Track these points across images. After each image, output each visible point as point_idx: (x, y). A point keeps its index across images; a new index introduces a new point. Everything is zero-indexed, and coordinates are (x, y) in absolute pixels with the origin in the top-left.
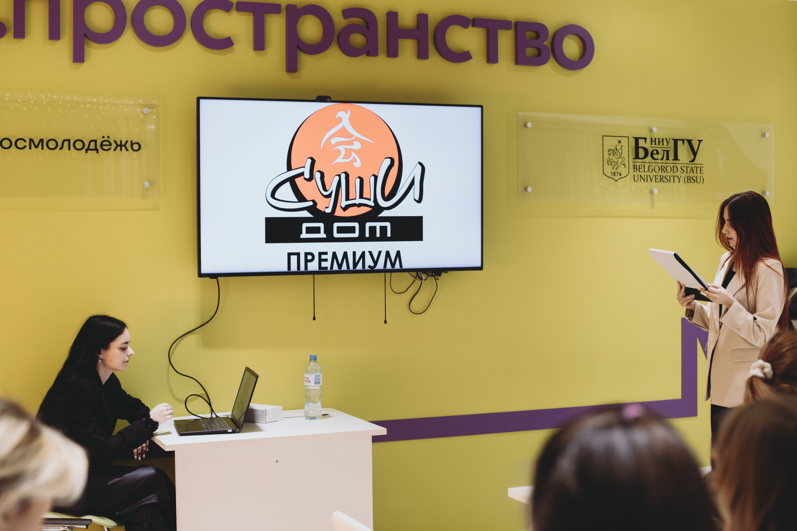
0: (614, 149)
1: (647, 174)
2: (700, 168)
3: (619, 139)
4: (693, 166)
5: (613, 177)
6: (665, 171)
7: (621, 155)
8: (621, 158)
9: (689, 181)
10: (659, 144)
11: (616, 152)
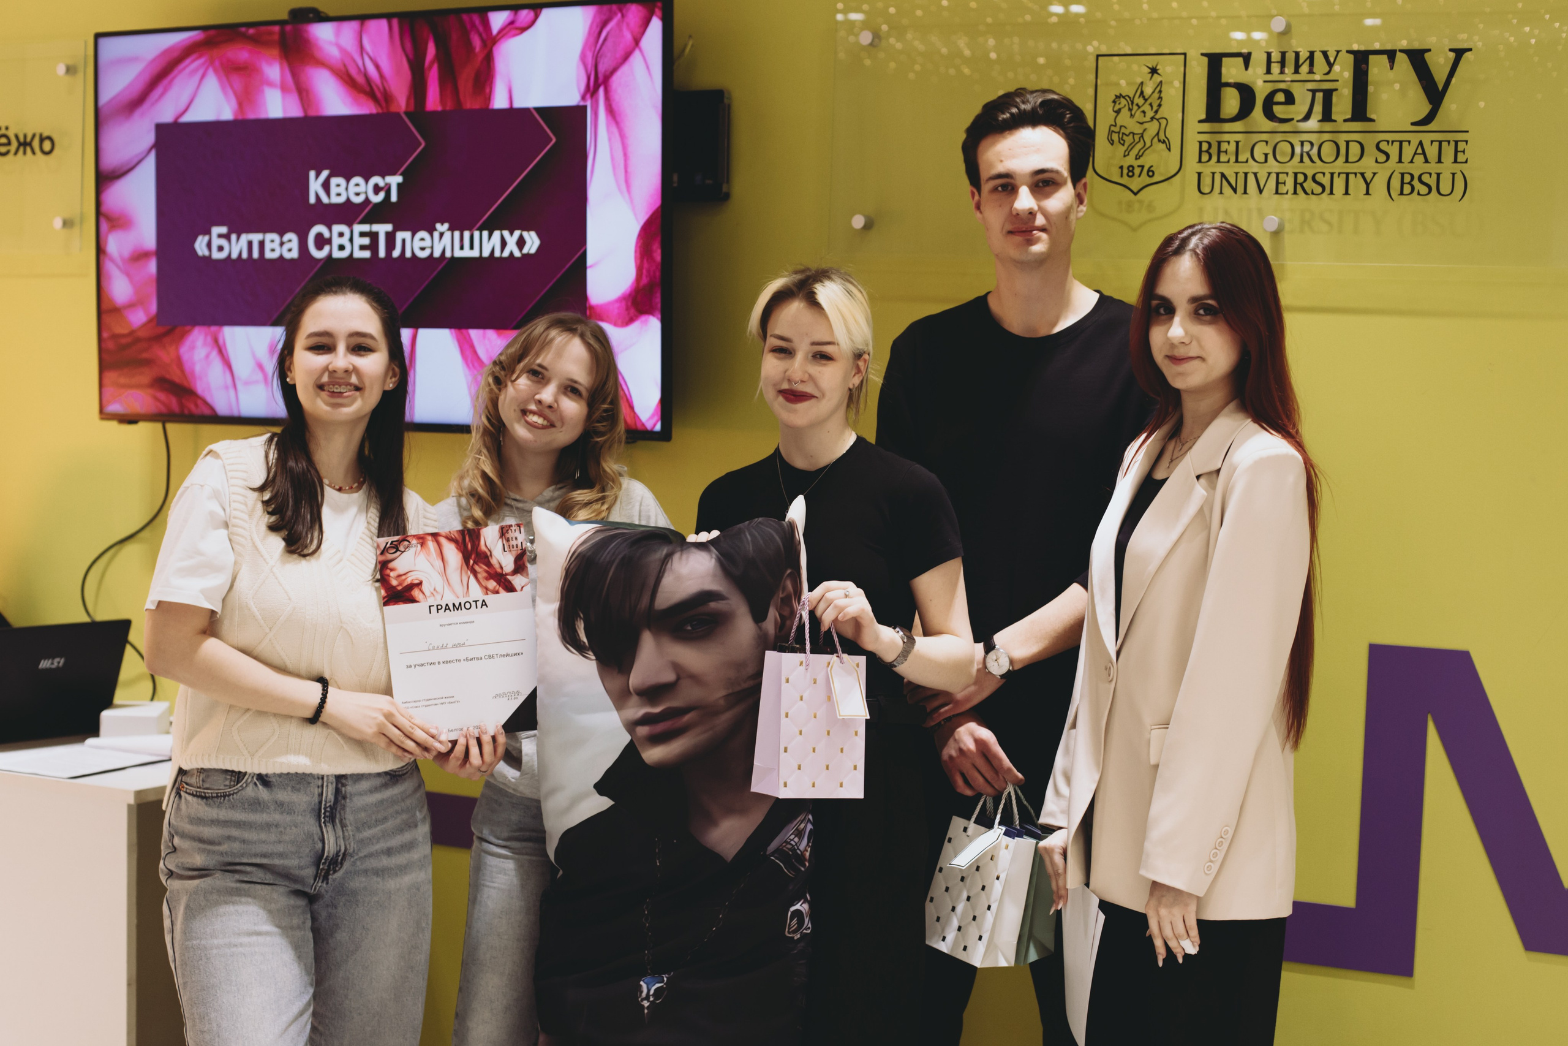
0: (1132, 96)
1: (1246, 171)
2: (1456, 142)
3: (1151, 61)
4: (1426, 139)
5: (1125, 180)
6: (1315, 158)
7: (1156, 112)
8: (1155, 120)
9: (1407, 189)
10: (1297, 71)
11: (1140, 104)
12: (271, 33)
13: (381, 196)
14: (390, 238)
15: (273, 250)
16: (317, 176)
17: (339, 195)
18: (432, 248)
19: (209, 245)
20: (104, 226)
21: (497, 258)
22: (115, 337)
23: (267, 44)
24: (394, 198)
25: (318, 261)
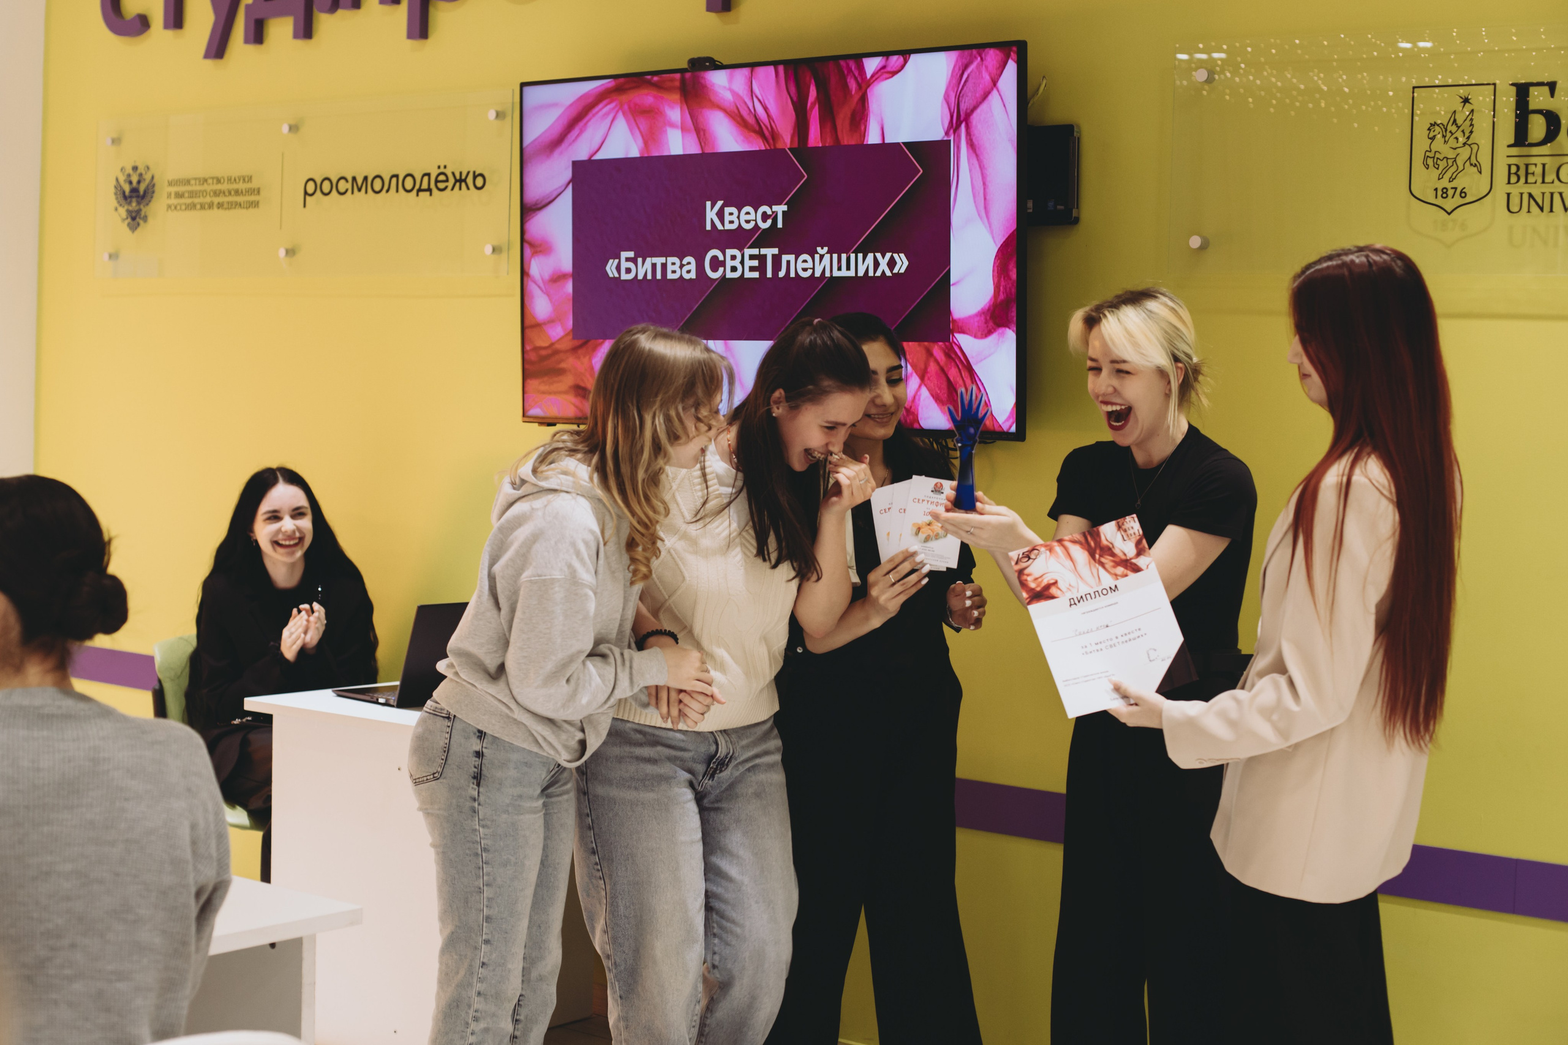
1: (1552, 191)
3: (1462, 91)
5: (1440, 201)
11: (1453, 131)
12: (672, 80)
13: (769, 223)
14: (777, 260)
15: (674, 272)
16: (712, 207)
17: (731, 222)
18: (813, 269)
19: (618, 268)
20: (528, 251)
21: (871, 277)
22: (537, 349)
23: (669, 90)
24: (780, 225)
25: (714, 280)
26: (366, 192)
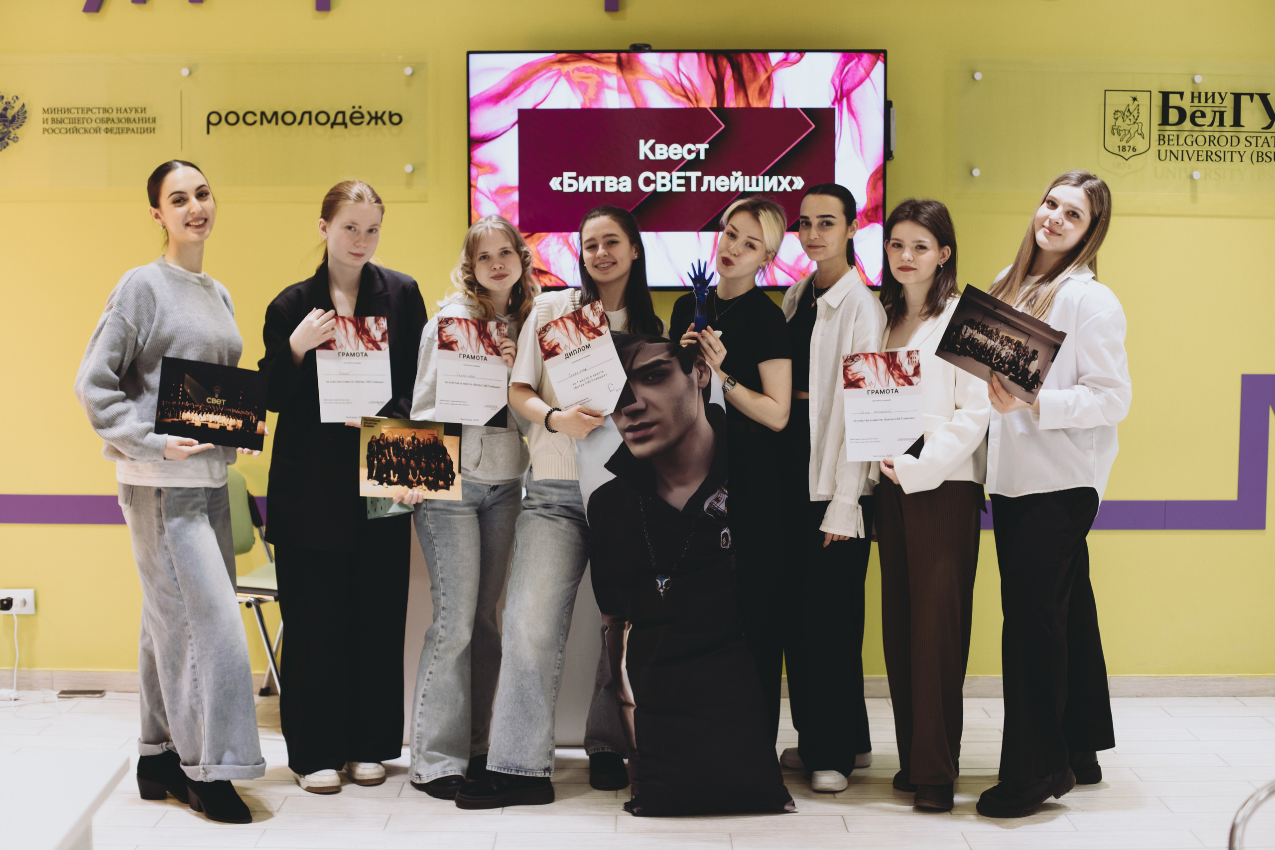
0: (1123, 111)
1: (1183, 150)
3: (1134, 94)
5: (1122, 153)
6: (1216, 144)
7: (1137, 119)
8: (1136, 124)
9: (1260, 159)
10: (1206, 102)
11: (1128, 116)
12: (609, 58)
13: (693, 156)
14: (700, 181)
15: (612, 187)
16: (646, 143)
17: (662, 154)
18: (730, 186)
19: (561, 184)
20: (474, 172)
21: (775, 192)
23: (607, 64)
24: (702, 157)
25: (647, 193)
26: (277, 123)
